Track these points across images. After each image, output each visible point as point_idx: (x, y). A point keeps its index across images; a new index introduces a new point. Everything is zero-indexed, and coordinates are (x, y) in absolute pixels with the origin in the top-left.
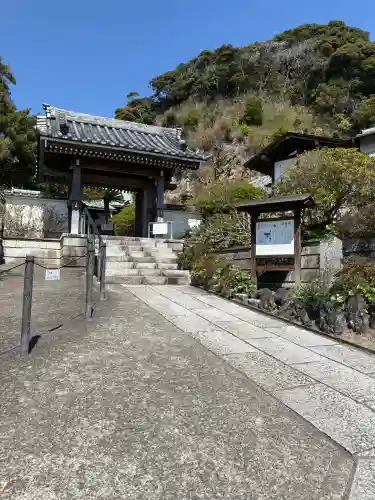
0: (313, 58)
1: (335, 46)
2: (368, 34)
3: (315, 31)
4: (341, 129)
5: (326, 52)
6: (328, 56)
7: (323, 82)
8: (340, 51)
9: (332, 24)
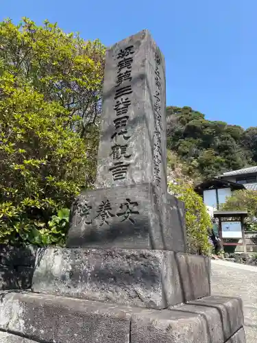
0: (176, 125)
1: (188, 121)
2: (204, 115)
3: (176, 110)
4: (193, 166)
5: (183, 123)
6: (185, 125)
7: (181, 138)
8: (191, 123)
9: (185, 108)
